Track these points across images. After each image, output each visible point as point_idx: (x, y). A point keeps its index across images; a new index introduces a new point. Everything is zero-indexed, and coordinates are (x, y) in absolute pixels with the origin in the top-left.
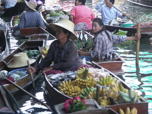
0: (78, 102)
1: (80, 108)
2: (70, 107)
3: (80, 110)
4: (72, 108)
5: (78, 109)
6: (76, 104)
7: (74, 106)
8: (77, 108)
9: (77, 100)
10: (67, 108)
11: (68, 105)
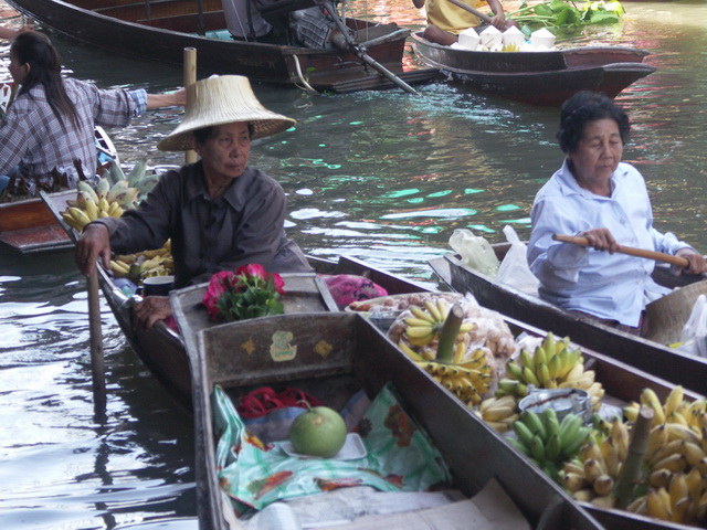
0: (253, 284)
1: (257, 306)
2: (223, 300)
3: (255, 313)
4: (229, 304)
5: (251, 307)
6: (244, 289)
7: (237, 299)
8: (245, 304)
9: (248, 276)
10: (211, 304)
11: (218, 294)
